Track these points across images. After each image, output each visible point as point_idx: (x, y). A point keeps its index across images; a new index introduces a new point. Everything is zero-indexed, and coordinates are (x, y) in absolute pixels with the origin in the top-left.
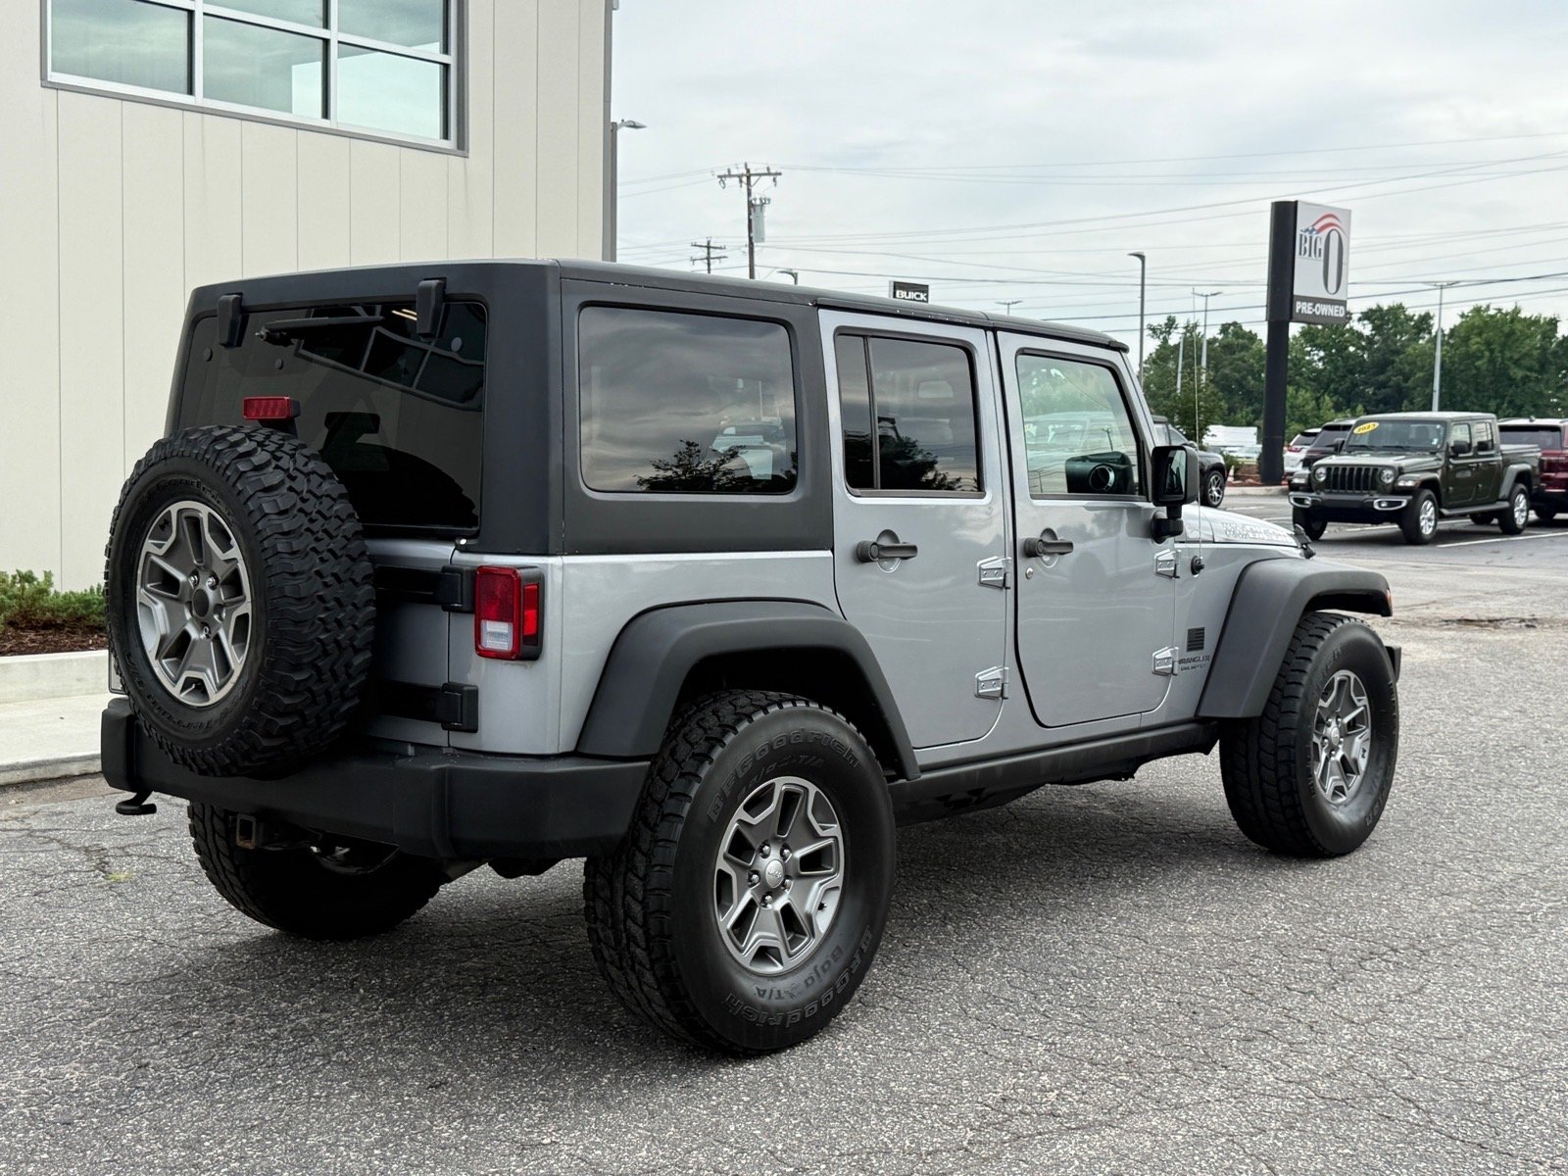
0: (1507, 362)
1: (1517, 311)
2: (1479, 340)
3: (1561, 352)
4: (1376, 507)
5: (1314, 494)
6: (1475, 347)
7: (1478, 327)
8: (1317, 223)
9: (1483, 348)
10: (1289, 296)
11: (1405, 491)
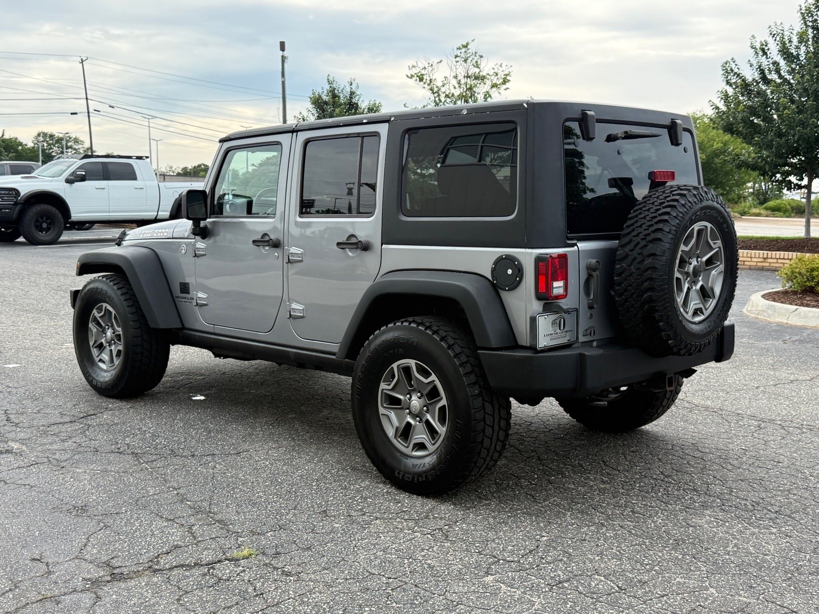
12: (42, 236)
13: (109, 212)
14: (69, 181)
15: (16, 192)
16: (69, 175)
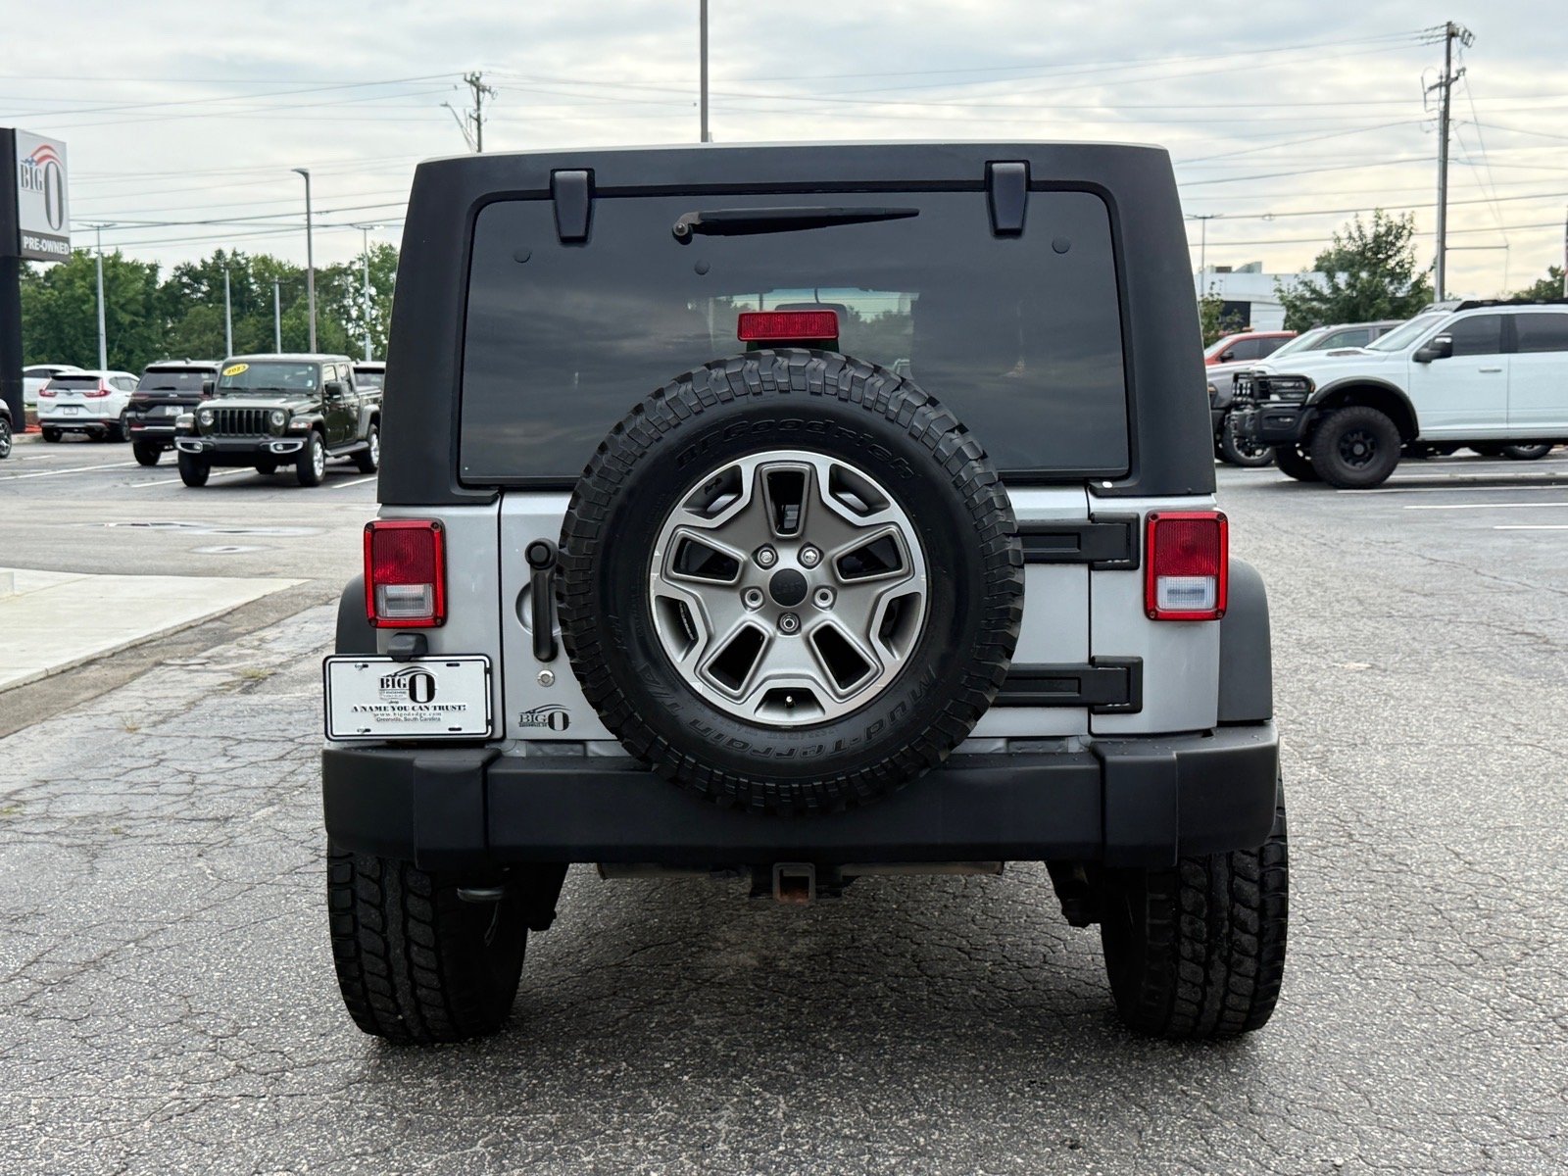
0: (113, 307)
1: (117, 256)
2: (83, 283)
3: (165, 298)
4: (273, 450)
5: (204, 439)
6: (80, 291)
7: (81, 271)
8: (35, 154)
9: (88, 292)
10: (15, 230)
11: (298, 433)
12: (1351, 470)
13: (1508, 421)
14: (1421, 358)
15: (1305, 383)
16: (1426, 346)
